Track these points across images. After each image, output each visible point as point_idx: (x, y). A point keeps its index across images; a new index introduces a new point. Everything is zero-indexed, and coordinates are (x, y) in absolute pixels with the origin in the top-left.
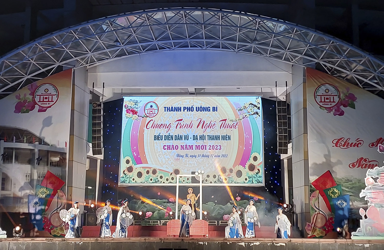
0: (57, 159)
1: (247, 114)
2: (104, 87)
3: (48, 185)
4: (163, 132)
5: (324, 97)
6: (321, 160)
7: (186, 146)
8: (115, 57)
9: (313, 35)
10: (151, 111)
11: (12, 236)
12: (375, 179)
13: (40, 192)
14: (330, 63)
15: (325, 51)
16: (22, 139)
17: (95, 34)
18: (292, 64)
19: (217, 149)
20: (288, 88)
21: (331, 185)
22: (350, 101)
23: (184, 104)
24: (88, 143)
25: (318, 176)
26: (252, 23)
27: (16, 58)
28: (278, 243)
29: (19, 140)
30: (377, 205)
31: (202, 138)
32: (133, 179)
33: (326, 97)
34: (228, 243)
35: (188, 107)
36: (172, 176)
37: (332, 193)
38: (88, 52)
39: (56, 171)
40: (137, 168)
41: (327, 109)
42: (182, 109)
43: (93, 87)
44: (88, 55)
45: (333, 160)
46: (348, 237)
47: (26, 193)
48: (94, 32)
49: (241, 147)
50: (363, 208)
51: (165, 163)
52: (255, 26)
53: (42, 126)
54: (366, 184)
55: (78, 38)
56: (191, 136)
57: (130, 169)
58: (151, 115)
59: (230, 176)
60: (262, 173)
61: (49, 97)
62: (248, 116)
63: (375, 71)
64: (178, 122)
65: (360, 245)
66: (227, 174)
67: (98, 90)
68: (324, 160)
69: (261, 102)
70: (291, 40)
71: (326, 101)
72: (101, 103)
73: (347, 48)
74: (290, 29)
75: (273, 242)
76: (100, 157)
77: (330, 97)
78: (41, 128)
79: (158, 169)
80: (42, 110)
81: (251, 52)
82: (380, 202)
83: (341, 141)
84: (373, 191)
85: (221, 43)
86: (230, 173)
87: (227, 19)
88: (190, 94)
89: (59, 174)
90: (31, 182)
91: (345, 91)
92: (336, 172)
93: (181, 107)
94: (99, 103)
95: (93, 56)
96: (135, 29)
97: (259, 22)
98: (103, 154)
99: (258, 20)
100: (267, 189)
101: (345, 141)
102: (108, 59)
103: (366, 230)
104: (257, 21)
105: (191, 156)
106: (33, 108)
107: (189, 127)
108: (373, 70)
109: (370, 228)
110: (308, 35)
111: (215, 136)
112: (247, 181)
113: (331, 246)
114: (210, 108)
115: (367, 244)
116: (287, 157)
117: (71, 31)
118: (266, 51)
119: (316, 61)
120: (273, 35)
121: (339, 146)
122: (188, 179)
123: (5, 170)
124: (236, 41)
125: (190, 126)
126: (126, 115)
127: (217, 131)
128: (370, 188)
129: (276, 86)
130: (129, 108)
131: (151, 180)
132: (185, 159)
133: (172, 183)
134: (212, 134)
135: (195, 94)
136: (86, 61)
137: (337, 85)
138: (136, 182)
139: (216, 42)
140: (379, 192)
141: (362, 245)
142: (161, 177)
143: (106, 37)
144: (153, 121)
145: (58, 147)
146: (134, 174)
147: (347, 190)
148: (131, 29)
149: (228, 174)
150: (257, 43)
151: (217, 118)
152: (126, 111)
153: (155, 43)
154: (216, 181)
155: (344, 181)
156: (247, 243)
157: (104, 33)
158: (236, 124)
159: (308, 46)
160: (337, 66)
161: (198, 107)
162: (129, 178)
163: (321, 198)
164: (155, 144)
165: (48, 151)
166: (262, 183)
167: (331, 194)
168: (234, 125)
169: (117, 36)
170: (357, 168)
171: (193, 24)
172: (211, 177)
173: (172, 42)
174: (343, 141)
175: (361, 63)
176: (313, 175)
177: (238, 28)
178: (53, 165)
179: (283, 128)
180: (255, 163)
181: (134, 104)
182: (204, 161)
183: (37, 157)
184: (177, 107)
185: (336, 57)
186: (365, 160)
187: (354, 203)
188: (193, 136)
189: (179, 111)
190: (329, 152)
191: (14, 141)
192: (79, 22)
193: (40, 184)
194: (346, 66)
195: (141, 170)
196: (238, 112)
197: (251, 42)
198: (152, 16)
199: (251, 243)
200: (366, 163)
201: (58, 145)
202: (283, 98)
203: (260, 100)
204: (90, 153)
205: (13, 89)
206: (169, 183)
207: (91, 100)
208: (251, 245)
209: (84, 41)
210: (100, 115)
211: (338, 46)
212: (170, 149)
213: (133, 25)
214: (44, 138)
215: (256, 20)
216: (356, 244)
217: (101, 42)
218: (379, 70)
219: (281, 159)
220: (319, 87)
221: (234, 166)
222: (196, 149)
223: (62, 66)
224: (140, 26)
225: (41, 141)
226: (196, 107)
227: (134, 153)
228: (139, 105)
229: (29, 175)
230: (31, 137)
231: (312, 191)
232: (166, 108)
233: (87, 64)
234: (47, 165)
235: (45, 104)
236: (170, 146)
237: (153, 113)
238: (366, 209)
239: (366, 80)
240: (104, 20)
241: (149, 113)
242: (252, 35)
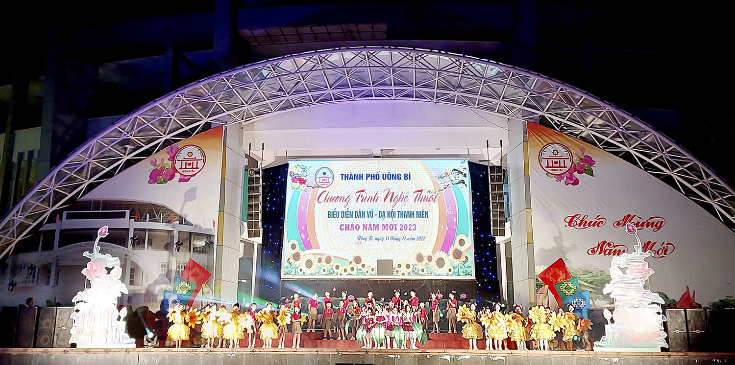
0: (202, 243)
1: (450, 183)
2: (263, 149)
3: (190, 277)
4: (340, 207)
5: (552, 161)
6: (550, 244)
7: (370, 225)
8: (278, 111)
9: (535, 80)
10: (324, 180)
11: (142, 346)
12: (624, 270)
13: (179, 287)
14: (559, 116)
15: (552, 101)
16: (157, 217)
17: (253, 81)
18: (508, 117)
19: (411, 230)
20: (503, 148)
21: (564, 278)
22: (586, 166)
23: (367, 170)
24: (242, 222)
25: (546, 266)
26: (454, 65)
27: (153, 113)
28: (496, 357)
29: (153, 219)
30: (626, 305)
31: (391, 214)
32: (301, 270)
33: (554, 160)
34: (428, 356)
35: (372, 174)
36: (351, 266)
37: (565, 288)
38: (244, 104)
39: (201, 259)
40: (306, 255)
41: (556, 176)
42: (365, 177)
43: (250, 149)
44: (244, 108)
45: (566, 244)
46: (588, 348)
47: (162, 289)
48: (251, 79)
49: (442, 226)
50: (608, 308)
51: (343, 248)
52: (459, 69)
53: (184, 200)
54: (612, 277)
55: (231, 87)
56: (376, 212)
57: (297, 257)
58: (324, 185)
59: (429, 266)
60: (471, 262)
61: (193, 162)
62: (451, 185)
63: (619, 126)
64: (359, 193)
65: (606, 359)
66: (424, 263)
67: (256, 153)
68: (555, 245)
69: (467, 167)
70: (506, 86)
71: (554, 165)
72: (259, 169)
73: (580, 96)
74: (504, 72)
75: (489, 354)
76: (259, 240)
77: (560, 161)
78: (182, 204)
79: (334, 256)
80: (183, 179)
81: (454, 102)
82: (630, 300)
83: (575, 218)
84: (622, 287)
85: (414, 91)
86: (428, 262)
87: (422, 61)
88: (375, 157)
89: (205, 263)
90: (168, 274)
91: (580, 153)
92: (570, 261)
93: (362, 175)
94: (256, 170)
95: (250, 110)
96: (305, 73)
97: (464, 64)
98: (261, 236)
99: (463, 61)
100: (479, 283)
101: (581, 219)
102: (269, 113)
103: (613, 339)
104: (461, 63)
105: (376, 239)
106: (172, 177)
107: (374, 201)
108: (615, 126)
109: (619, 336)
110: (529, 80)
111: (408, 212)
112: (452, 273)
113: (567, 361)
114: (400, 175)
115: (615, 357)
116: (505, 240)
117: (222, 78)
118: (473, 101)
119: (540, 113)
120: (483, 80)
121: (574, 226)
122: (373, 270)
123: (135, 259)
124: (434, 88)
125: (375, 199)
126: (291, 184)
127: (411, 206)
128: (618, 282)
129: (488, 146)
130: (295, 176)
131: (324, 270)
132: (368, 242)
133: (352, 275)
134: (403, 209)
135: (380, 157)
136: (241, 116)
137: (568, 144)
138: (304, 273)
139: (409, 89)
140: (629, 288)
141: (609, 359)
142: (337, 267)
143: (267, 85)
144: (327, 193)
145: (203, 227)
146: (302, 263)
147: (586, 284)
148: (299, 74)
149: (426, 262)
150: (461, 91)
151: (411, 189)
152: (292, 179)
153: (330, 91)
154: (409, 273)
155: (582, 272)
156: (453, 357)
157: (265, 80)
158: (436, 197)
159: (528, 94)
160: (567, 120)
161: (386, 174)
162: (295, 269)
163: (551, 295)
164: (329, 223)
165: (191, 233)
166: (471, 275)
167: (564, 290)
168: (433, 198)
169: (281, 84)
170: (599, 254)
171: (378, 67)
172: (404, 268)
173: (351, 89)
174: (578, 218)
175: (599, 116)
176: (540, 264)
177: (437, 72)
178: (197, 251)
179: (497, 201)
180: (462, 249)
181: (302, 170)
182: (394, 245)
183: (176, 241)
184: (358, 175)
185: (566, 109)
186: (609, 245)
187: (595, 302)
188: (380, 212)
189: (360, 179)
190: (560, 233)
191: (148, 220)
192: (231, 66)
193: (180, 276)
194: (580, 119)
195: (311, 257)
196: (438, 181)
197: (453, 90)
198: (326, 58)
199: (458, 356)
200: (610, 249)
201: (204, 225)
202: (496, 162)
203: (466, 165)
204: (245, 235)
205: (148, 153)
206: (347, 275)
207: (247, 166)
208: (458, 359)
209: (240, 91)
210: (258, 185)
211: (569, 93)
212: (348, 230)
213: (301, 70)
214: (186, 216)
215: (460, 61)
216: (600, 358)
217: (260, 91)
218: (624, 125)
219: (496, 243)
220: (545, 147)
221: (433, 252)
222: (383, 230)
223: (211, 123)
224: (310, 70)
225: (182, 220)
226: (383, 174)
227: (302, 235)
228: (308, 172)
229: (166, 264)
230: (169, 215)
231: (539, 286)
232: (344, 176)
233: (242, 119)
234: (190, 251)
235: (187, 171)
236: (349, 225)
237: (326, 183)
238: (612, 311)
239: (606, 139)
240: (265, 64)
241: (321, 182)
242: (454, 81)
